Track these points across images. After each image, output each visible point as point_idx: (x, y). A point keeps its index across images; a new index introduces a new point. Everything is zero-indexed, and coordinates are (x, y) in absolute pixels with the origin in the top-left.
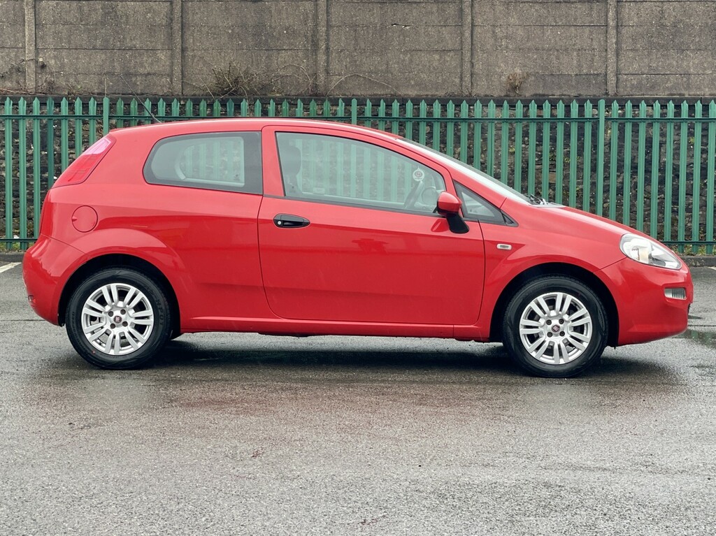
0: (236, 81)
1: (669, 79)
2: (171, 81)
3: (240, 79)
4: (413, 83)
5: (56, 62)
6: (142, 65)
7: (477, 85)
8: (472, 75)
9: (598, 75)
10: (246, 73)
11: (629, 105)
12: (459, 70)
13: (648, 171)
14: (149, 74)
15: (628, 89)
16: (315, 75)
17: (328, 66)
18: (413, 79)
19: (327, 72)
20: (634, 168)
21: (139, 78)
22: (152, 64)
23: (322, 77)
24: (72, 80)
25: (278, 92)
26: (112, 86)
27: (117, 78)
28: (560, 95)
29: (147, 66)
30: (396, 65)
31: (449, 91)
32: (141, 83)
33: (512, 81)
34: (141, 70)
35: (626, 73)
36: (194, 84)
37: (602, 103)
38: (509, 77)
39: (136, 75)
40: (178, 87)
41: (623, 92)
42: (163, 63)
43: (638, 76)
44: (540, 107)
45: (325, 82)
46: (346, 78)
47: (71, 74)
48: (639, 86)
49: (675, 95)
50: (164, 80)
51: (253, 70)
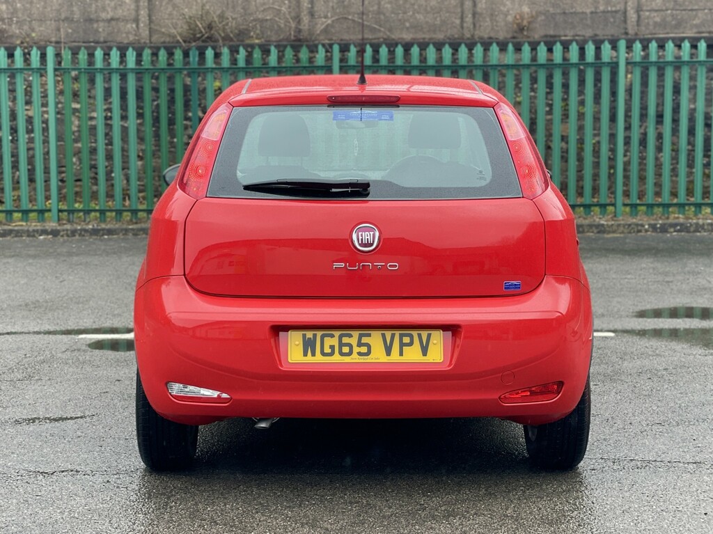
0: (210, 27)
1: (696, 16)
2: (137, 26)
3: (213, 24)
4: (408, 25)
5: (8, 9)
6: (104, 9)
7: (480, 26)
8: (474, 14)
9: (616, 12)
10: (221, 16)
11: (653, 46)
12: (459, 10)
13: (676, 121)
14: (112, 19)
15: (651, 28)
16: (298, 19)
17: (312, 7)
18: (408, 20)
19: (312, 14)
20: (660, 117)
21: (101, 24)
22: (116, 8)
23: (306, 19)
24: (26, 27)
25: (257, 38)
26: (72, 33)
27: (76, 24)
28: (573, 36)
29: (109, 10)
30: (389, 6)
31: (448, 34)
32: (104, 30)
33: (520, 21)
34: (103, 15)
35: (649, 8)
36: (163, 30)
37: (622, 45)
38: (515, 17)
39: (97, 21)
40: (145, 33)
41: (645, 32)
42: (128, 7)
43: (662, 13)
44: (550, 50)
45: (309, 26)
46: (333, 21)
47: (25, 20)
48: (663, 24)
49: (703, 32)
50: (129, 26)
51: (229, 14)
